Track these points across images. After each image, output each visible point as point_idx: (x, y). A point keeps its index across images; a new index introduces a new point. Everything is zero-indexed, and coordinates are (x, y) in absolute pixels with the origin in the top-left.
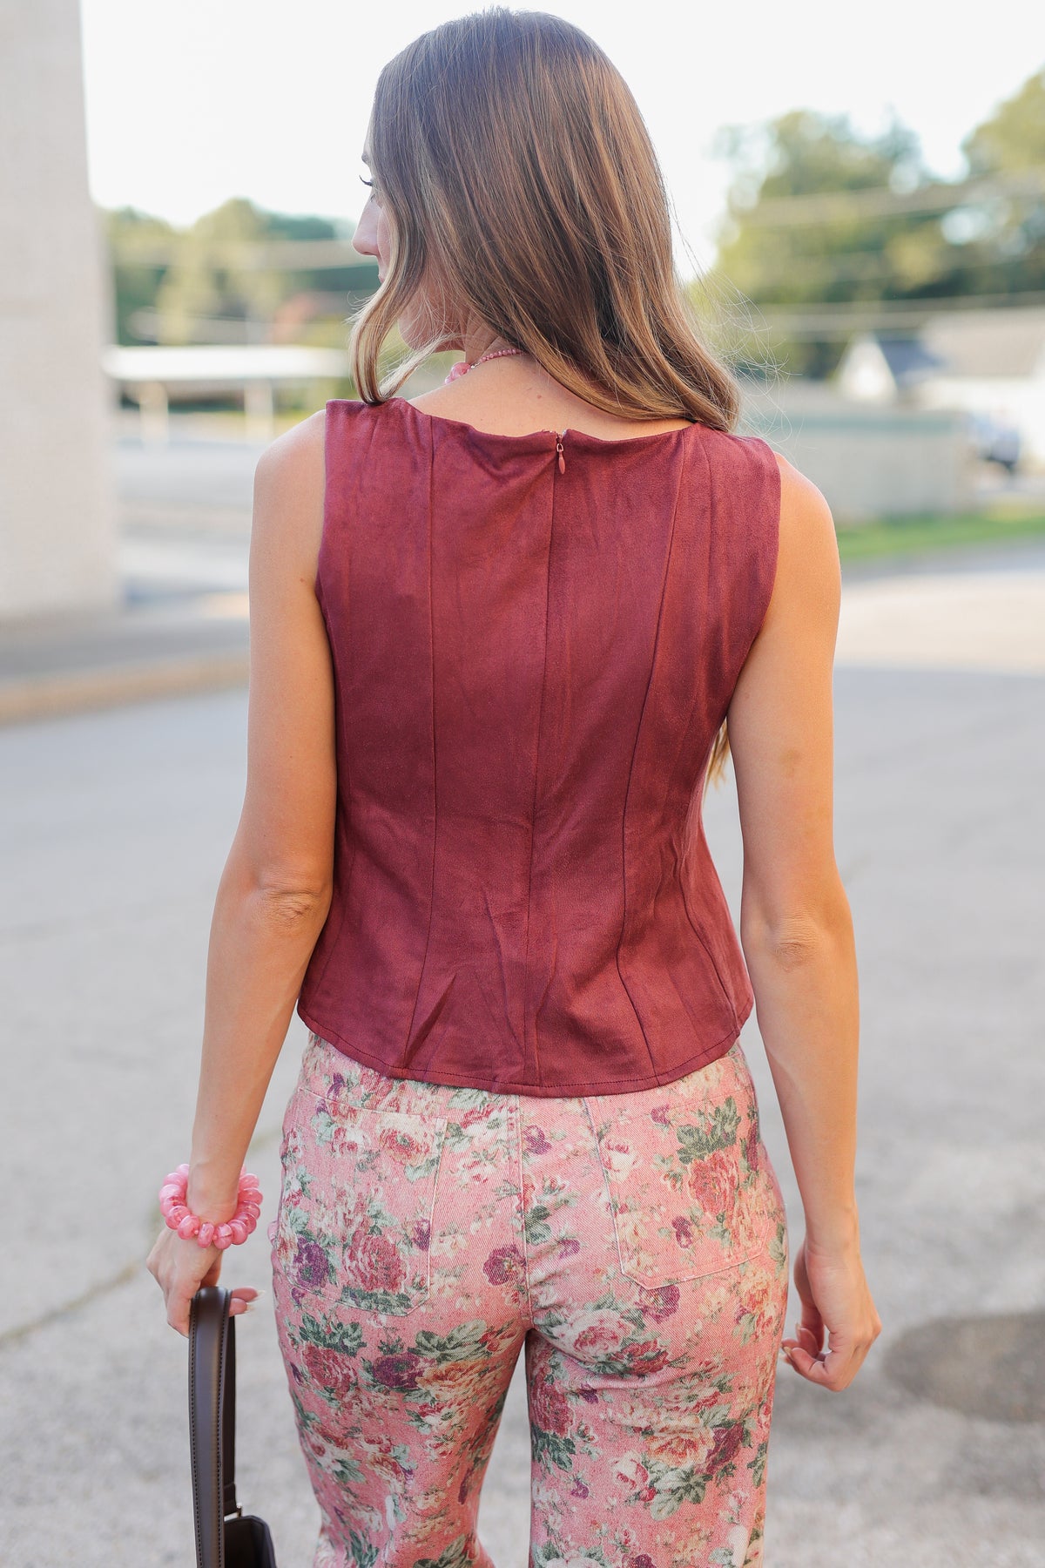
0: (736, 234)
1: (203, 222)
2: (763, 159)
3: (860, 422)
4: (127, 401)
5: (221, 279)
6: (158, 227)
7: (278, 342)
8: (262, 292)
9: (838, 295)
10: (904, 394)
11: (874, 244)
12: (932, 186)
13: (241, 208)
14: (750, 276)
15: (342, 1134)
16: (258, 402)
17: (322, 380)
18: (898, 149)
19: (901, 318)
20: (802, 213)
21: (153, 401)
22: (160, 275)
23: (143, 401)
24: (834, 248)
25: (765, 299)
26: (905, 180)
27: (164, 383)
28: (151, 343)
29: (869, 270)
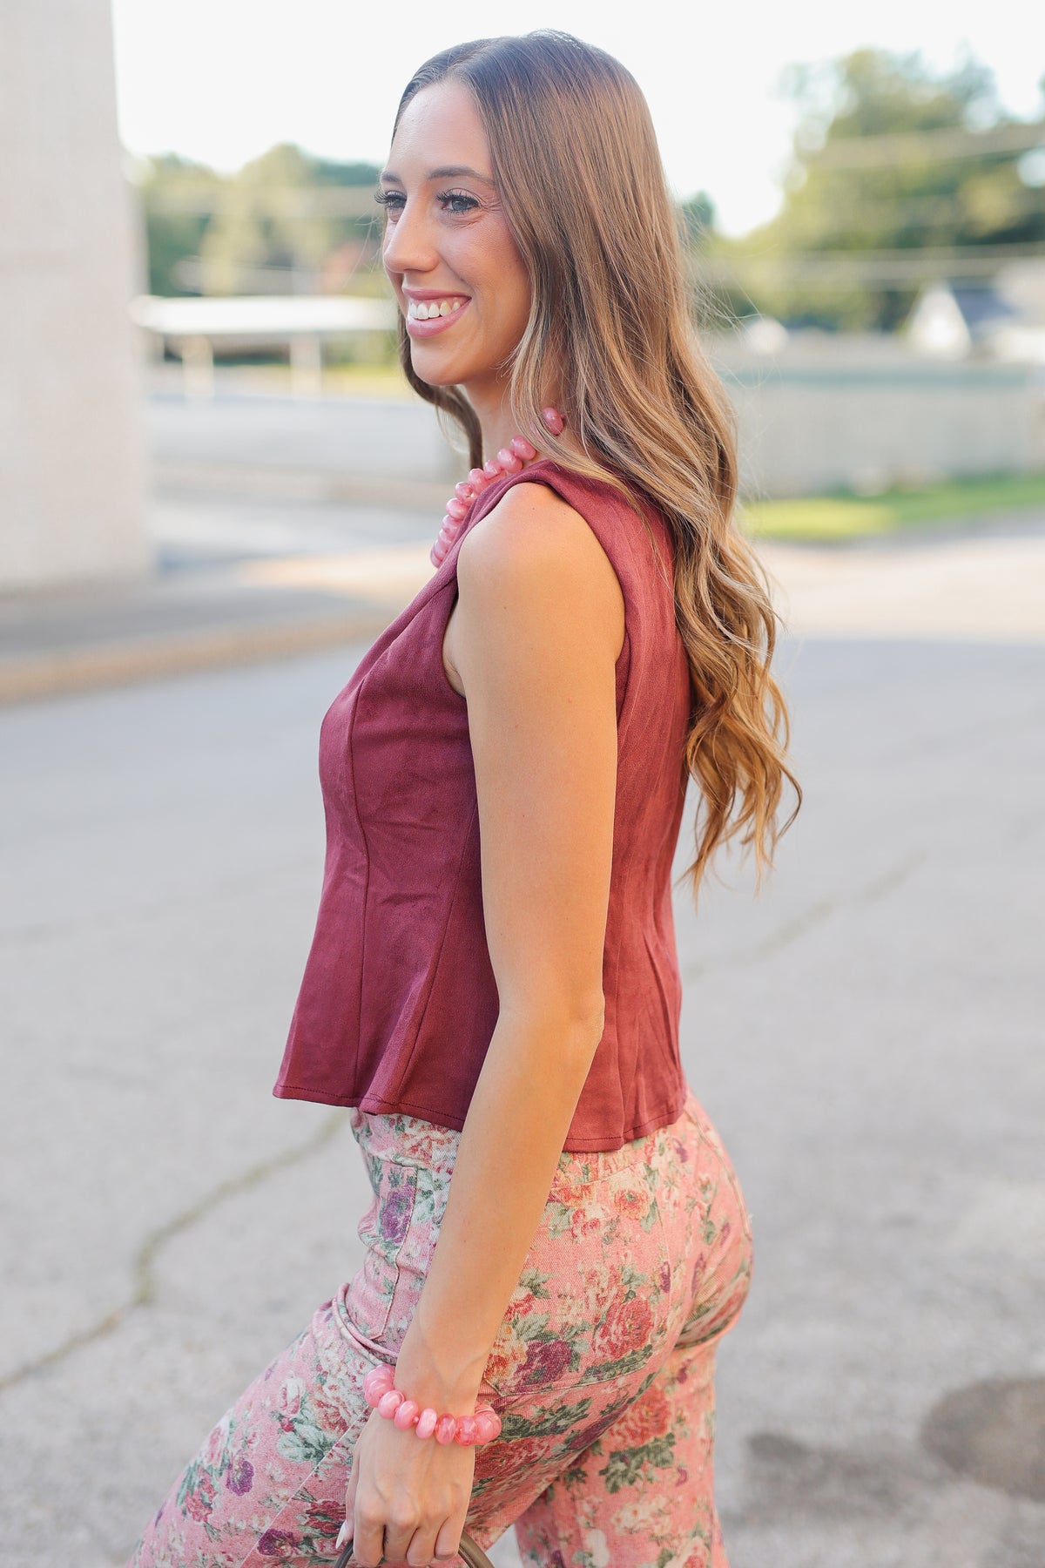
0: (803, 177)
1: (250, 168)
2: (831, 98)
3: (930, 377)
4: (170, 354)
5: (267, 227)
6: (202, 174)
7: (325, 292)
8: (310, 240)
9: (909, 241)
10: (979, 348)
11: (947, 187)
12: (1009, 126)
13: (288, 154)
14: (816, 222)
15: (581, 1215)
16: (306, 357)
17: (371, 332)
18: (972, 85)
19: (975, 265)
20: (872, 155)
21: (198, 354)
22: (204, 224)
23: (186, 355)
24: (902, 192)
25: (832, 246)
26: (981, 117)
27: (209, 337)
28: (195, 294)
29: (940, 215)
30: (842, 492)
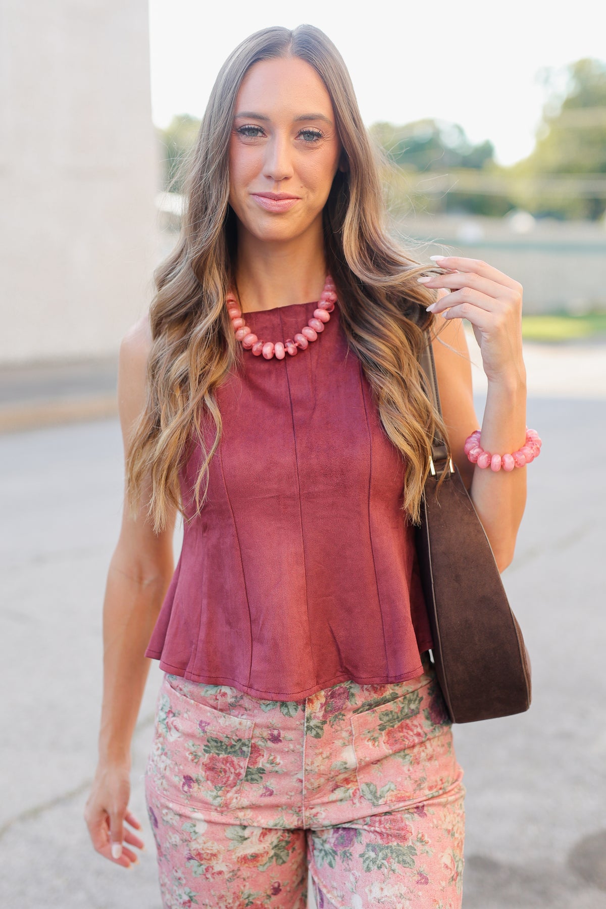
0: (547, 131)
14: (554, 158)
25: (564, 171)
30: (561, 313)
